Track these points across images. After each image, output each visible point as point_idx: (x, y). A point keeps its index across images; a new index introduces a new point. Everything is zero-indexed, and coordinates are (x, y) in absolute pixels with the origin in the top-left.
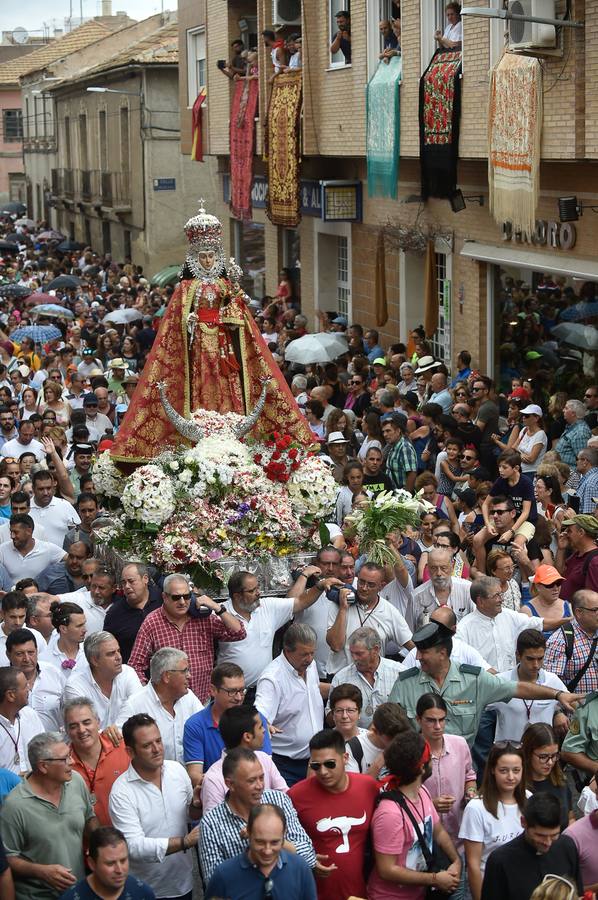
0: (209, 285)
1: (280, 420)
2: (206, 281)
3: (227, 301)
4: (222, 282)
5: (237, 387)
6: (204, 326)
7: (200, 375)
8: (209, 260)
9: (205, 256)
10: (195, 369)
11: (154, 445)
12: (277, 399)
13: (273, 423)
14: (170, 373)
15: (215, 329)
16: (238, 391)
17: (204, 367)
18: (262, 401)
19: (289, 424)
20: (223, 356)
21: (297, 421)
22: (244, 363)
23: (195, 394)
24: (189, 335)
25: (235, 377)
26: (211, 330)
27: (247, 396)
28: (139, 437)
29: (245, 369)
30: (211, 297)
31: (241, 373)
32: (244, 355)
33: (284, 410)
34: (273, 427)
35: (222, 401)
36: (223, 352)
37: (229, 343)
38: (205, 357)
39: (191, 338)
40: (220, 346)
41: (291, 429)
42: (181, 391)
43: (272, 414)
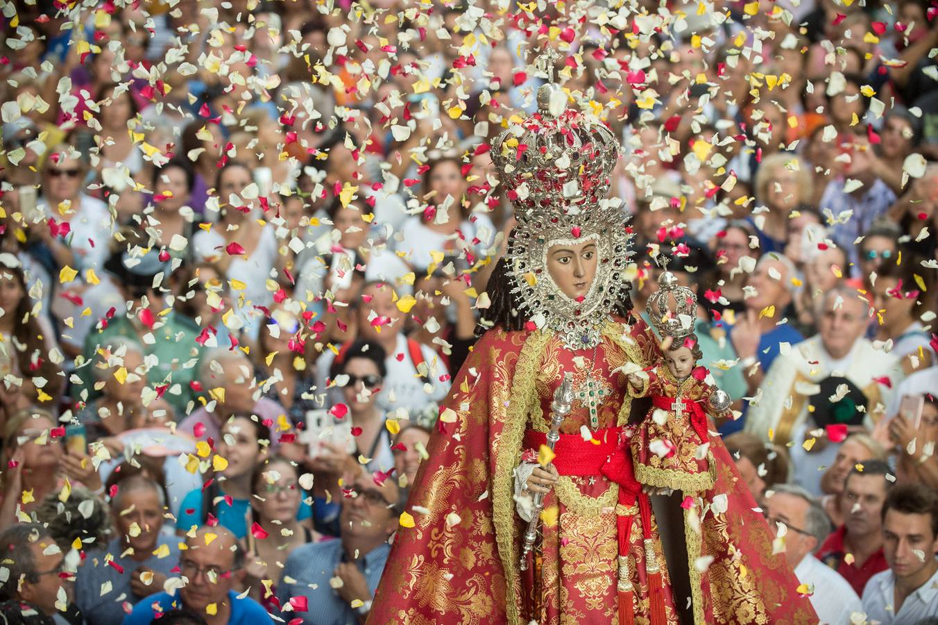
4: (619, 335)
6: (566, 488)
8: (585, 266)
9: (569, 254)
15: (609, 496)
20: (626, 586)
26: (592, 501)
30: (592, 392)
36: (625, 571)
37: (646, 534)
38: (574, 594)
39: (531, 537)
40: (624, 544)
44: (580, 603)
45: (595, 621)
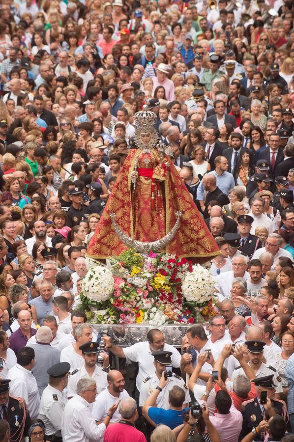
0: (147, 153)
1: (193, 236)
2: (145, 151)
3: (158, 163)
4: (155, 152)
5: (161, 216)
6: (142, 178)
7: (139, 208)
8: (146, 138)
9: (144, 136)
11: (113, 249)
12: (190, 224)
13: (189, 238)
14: (123, 205)
15: (150, 181)
16: (162, 219)
17: (141, 203)
18: (176, 227)
19: (198, 239)
20: (153, 198)
21: (203, 237)
22: (167, 202)
24: (132, 184)
25: (161, 210)
26: (147, 181)
27: (167, 222)
28: (102, 243)
29: (167, 206)
30: (147, 161)
32: (168, 197)
33: (195, 230)
34: (189, 240)
35: (152, 224)
36: (153, 195)
37: (158, 189)
38: (143, 198)
39: (134, 186)
40: (153, 190)
41: (200, 242)
42: (129, 216)
43: (188, 232)
44: (144, 200)
45: (146, 203)
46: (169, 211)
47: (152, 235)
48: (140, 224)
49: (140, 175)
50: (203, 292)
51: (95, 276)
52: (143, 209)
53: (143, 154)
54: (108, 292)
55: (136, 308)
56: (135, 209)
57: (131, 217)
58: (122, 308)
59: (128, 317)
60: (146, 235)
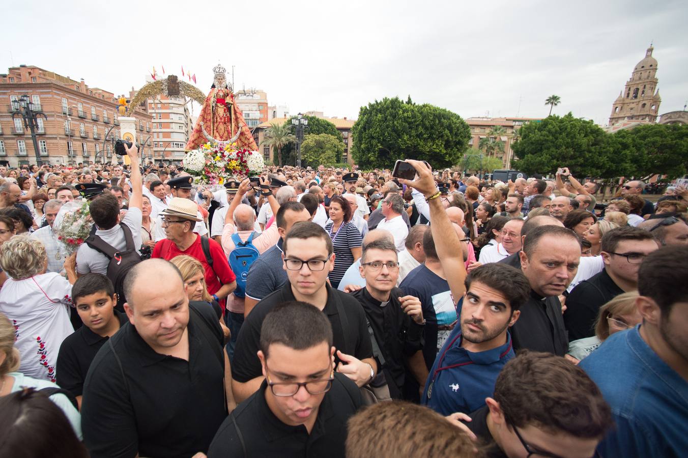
0: (221, 90)
1: (246, 142)
3: (228, 95)
4: (225, 90)
5: (229, 127)
6: (219, 104)
7: (217, 122)
9: (219, 79)
10: (215, 120)
12: (245, 134)
13: (244, 143)
15: (223, 106)
16: (230, 129)
17: (218, 119)
18: (239, 133)
19: (249, 143)
21: (252, 143)
22: (232, 119)
23: (215, 128)
24: (213, 107)
25: (229, 124)
26: (221, 106)
27: (232, 131)
28: (195, 143)
29: (232, 121)
30: (221, 94)
31: (231, 123)
32: (233, 116)
33: (248, 138)
35: (225, 132)
36: (225, 115)
37: (227, 111)
38: (219, 116)
40: (225, 112)
41: (250, 145)
42: (210, 127)
43: (243, 140)
45: (221, 119)
46: (233, 125)
47: (224, 138)
48: (217, 132)
49: (217, 102)
50: (260, 165)
51: (193, 154)
52: (219, 122)
53: (219, 90)
54: (202, 165)
55: (218, 176)
56: (213, 123)
57: (212, 127)
58: (210, 175)
59: (214, 180)
60: (221, 137)
